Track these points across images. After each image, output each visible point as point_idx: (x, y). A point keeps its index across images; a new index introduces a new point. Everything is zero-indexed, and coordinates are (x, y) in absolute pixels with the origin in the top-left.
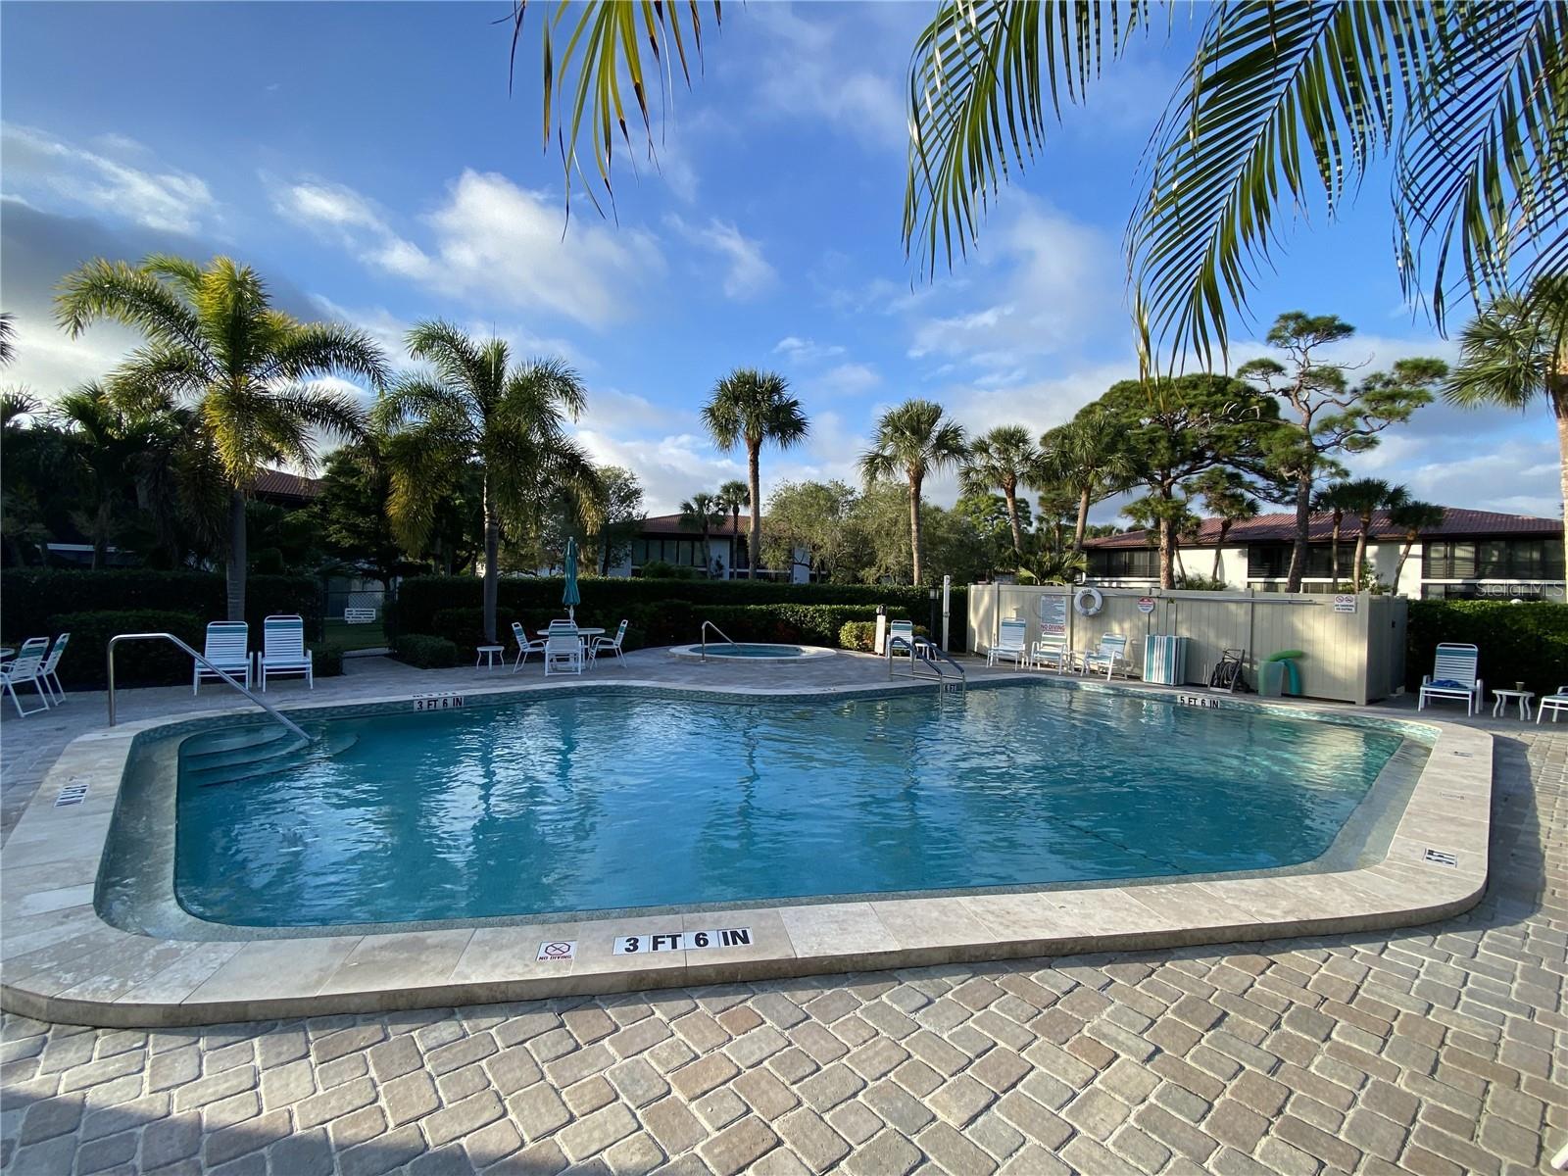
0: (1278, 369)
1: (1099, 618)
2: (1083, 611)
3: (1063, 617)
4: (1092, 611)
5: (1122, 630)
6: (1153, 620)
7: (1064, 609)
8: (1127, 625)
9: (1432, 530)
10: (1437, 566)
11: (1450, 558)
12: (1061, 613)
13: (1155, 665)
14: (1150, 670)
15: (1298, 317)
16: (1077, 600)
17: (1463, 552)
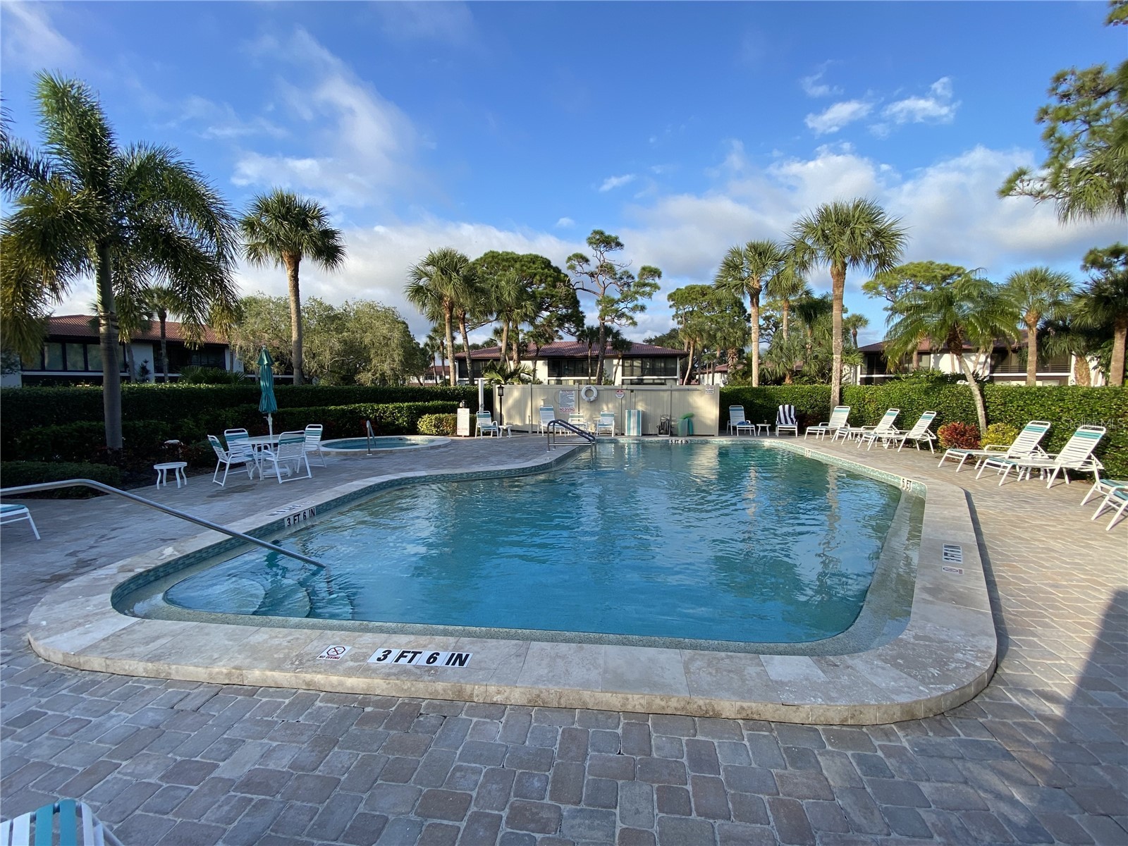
0: (587, 261)
1: (595, 403)
2: (587, 399)
3: (573, 403)
4: (592, 399)
5: (608, 408)
6: (624, 402)
7: (573, 398)
8: (610, 406)
9: (627, 353)
10: (628, 370)
11: (632, 366)
12: (572, 401)
13: (632, 426)
14: (629, 429)
15: (602, 233)
16: (583, 393)
17: (637, 363)
